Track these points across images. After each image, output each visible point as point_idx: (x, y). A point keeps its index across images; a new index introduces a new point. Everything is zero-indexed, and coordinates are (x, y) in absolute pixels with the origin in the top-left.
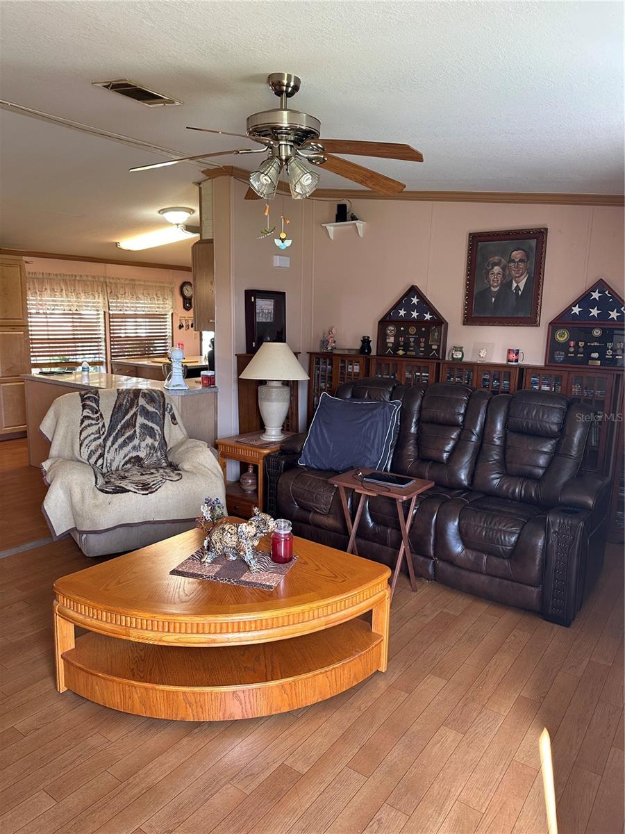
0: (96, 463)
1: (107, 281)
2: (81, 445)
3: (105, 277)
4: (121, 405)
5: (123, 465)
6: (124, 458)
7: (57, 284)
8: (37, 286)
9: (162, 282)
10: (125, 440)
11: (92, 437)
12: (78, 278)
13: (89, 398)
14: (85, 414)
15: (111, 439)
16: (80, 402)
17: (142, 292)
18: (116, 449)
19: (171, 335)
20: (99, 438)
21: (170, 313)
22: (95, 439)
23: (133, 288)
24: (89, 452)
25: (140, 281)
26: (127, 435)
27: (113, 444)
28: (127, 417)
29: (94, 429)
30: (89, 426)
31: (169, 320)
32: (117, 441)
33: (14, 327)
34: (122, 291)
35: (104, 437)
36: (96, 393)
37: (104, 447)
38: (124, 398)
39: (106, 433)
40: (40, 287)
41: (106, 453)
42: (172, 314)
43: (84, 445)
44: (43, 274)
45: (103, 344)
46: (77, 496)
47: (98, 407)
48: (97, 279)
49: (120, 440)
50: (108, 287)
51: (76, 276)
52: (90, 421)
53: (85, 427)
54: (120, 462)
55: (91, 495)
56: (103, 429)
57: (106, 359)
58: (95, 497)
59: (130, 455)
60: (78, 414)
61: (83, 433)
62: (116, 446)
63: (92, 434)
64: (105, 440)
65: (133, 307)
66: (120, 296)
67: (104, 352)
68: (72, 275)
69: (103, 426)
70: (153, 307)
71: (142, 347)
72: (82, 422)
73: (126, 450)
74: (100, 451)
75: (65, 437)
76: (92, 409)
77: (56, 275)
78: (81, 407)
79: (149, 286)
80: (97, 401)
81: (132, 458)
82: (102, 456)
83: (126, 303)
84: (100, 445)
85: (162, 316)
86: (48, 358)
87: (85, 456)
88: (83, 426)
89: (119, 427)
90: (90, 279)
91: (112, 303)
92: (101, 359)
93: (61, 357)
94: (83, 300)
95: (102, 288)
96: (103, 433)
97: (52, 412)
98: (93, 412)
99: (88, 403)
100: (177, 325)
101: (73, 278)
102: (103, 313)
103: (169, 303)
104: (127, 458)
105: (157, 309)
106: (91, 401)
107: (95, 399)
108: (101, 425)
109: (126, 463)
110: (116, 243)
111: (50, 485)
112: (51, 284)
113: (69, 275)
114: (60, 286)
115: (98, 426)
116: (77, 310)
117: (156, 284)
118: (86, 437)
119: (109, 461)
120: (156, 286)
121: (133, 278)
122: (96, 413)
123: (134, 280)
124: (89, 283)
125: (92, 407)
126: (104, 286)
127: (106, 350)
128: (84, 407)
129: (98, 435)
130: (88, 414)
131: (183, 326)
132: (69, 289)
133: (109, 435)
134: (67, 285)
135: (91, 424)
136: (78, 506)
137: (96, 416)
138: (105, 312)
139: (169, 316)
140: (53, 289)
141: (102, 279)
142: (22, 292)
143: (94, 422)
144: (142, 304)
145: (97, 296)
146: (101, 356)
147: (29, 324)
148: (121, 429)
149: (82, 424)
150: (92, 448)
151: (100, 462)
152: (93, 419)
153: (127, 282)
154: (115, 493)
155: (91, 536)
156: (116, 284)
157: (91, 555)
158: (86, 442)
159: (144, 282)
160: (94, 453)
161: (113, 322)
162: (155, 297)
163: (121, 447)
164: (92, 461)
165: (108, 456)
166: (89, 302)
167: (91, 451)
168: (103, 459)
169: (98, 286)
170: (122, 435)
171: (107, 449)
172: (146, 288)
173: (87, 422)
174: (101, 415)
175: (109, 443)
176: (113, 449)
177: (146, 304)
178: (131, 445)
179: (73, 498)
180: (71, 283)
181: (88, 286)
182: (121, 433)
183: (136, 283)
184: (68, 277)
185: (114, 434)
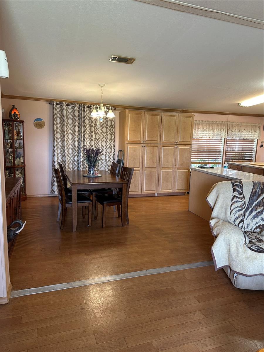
0: (238, 225)
1: (228, 123)
2: (231, 213)
3: (227, 122)
4: (256, 191)
5: (255, 229)
6: (256, 224)
7: (205, 125)
8: (196, 126)
9: (255, 124)
10: (257, 214)
11: (238, 209)
12: (215, 122)
13: (237, 185)
14: (235, 194)
15: (249, 211)
16: (232, 187)
17: (244, 129)
18: (251, 218)
19: (255, 150)
20: (242, 210)
21: (257, 139)
22: (239, 210)
23: (240, 127)
24: (235, 218)
25: (244, 123)
26: (258, 210)
27: (250, 215)
28: (259, 199)
29: (239, 204)
30: (236, 202)
31: (256, 143)
32: (252, 213)
33: (186, 145)
34: (234, 129)
35: (244, 209)
36: (241, 183)
37: (244, 216)
38: (258, 187)
39: (246, 208)
40: (198, 127)
41: (245, 220)
42: (258, 140)
43: (232, 213)
44: (200, 121)
45: (222, 154)
46: (233, 249)
47: (242, 191)
48: (223, 122)
49: (254, 213)
50: (228, 126)
51: (214, 121)
52: (237, 199)
53: (234, 203)
54: (253, 227)
55: (243, 250)
56: (244, 205)
57: (222, 161)
58: (245, 251)
59: (259, 224)
60: (231, 194)
61: (232, 206)
62: (251, 216)
63: (238, 207)
64: (245, 212)
65: (239, 136)
66: (233, 131)
67: (222, 158)
68: (212, 121)
69: (245, 203)
70: (249, 136)
71: (239, 156)
72: (233, 199)
73: (257, 219)
74: (241, 218)
75: (222, 206)
76: (238, 192)
77: (205, 121)
78: (232, 190)
79: (248, 126)
80: (241, 188)
81: (260, 225)
82: (242, 221)
83: (236, 134)
84: (242, 214)
85: (252, 141)
86: (197, 160)
87: (232, 219)
88: (233, 201)
89: (254, 205)
90: (220, 122)
91: (229, 134)
92: (220, 161)
93: (202, 160)
94: (216, 133)
95: (225, 127)
96: (244, 207)
97: (215, 191)
98: (239, 194)
99: (236, 188)
100: (259, 145)
101: (213, 122)
102: (224, 139)
103: (257, 134)
104: (257, 225)
105: (250, 137)
106: (238, 187)
107: (240, 186)
108: (243, 202)
109: (256, 228)
110: (239, 103)
111: (216, 237)
112: (203, 125)
113: (211, 121)
114: (206, 127)
115: (241, 203)
116: (212, 138)
117: (251, 125)
118: (234, 209)
119: (246, 225)
120: (251, 126)
121: (241, 122)
122: (241, 195)
123: (241, 123)
124: (219, 125)
125: (239, 191)
126: (227, 126)
127: (223, 157)
128: (234, 190)
129: (241, 208)
130: (236, 195)
131: (262, 146)
132: (210, 128)
133: (248, 209)
134: (210, 126)
135: (238, 201)
136: (234, 255)
137: (240, 196)
138: (225, 139)
139: (256, 141)
140: (203, 128)
141: (226, 123)
142: (191, 129)
143: (239, 200)
144: (244, 134)
145: (222, 131)
146: (220, 159)
147: (193, 144)
148: (255, 206)
149: (232, 200)
150: (237, 215)
151: (241, 225)
152: (239, 198)
153: (238, 124)
154: (259, 252)
155: (240, 277)
156: (232, 125)
157: (238, 288)
158: (234, 211)
159: (246, 123)
160: (238, 219)
161: (228, 143)
162: (250, 131)
163: (255, 217)
164: (237, 222)
165: (246, 222)
166: (218, 134)
167: (236, 217)
168: (243, 223)
169: (224, 126)
170: (255, 210)
171: (246, 217)
172: (246, 126)
173: (235, 200)
174: (244, 196)
175: (247, 214)
176: (249, 218)
177: (245, 134)
178: (261, 217)
179: (231, 249)
180: (211, 125)
181: (219, 126)
182: (255, 209)
183: (242, 124)
184: (210, 122)
185: (251, 208)
